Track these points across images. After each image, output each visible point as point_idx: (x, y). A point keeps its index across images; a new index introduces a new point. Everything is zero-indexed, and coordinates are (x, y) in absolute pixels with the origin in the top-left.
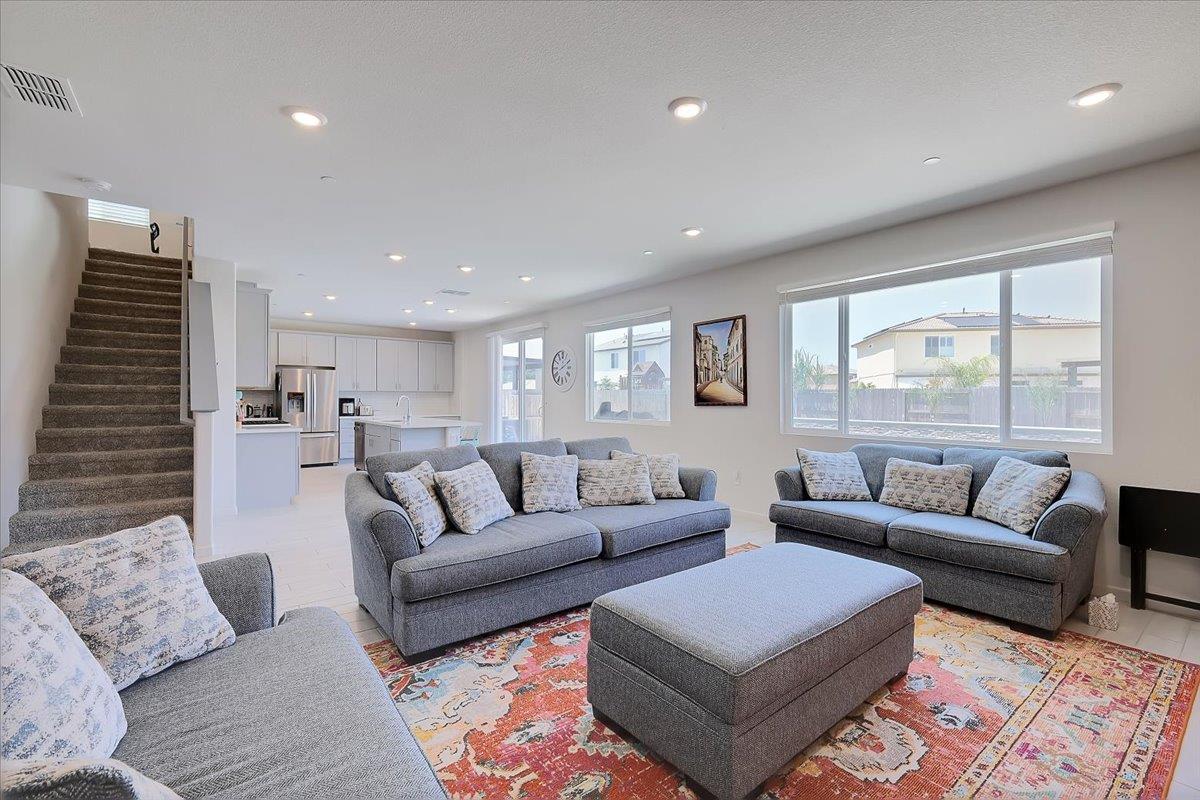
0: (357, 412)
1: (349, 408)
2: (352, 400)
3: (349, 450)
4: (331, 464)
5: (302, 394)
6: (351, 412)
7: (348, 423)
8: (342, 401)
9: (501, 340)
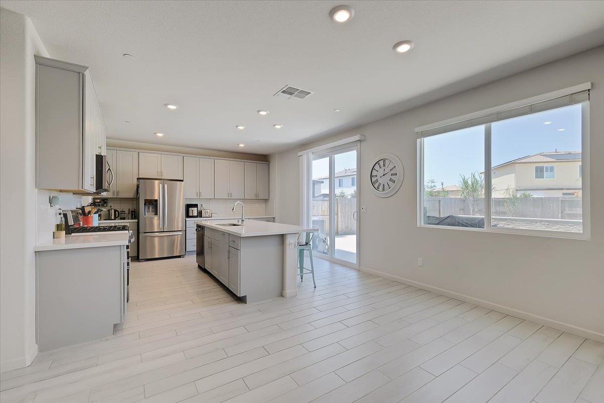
0: (200, 214)
1: (194, 211)
2: (196, 206)
3: (192, 245)
4: (179, 257)
5: (156, 201)
6: (195, 214)
7: (192, 223)
8: (188, 207)
9: (311, 156)
